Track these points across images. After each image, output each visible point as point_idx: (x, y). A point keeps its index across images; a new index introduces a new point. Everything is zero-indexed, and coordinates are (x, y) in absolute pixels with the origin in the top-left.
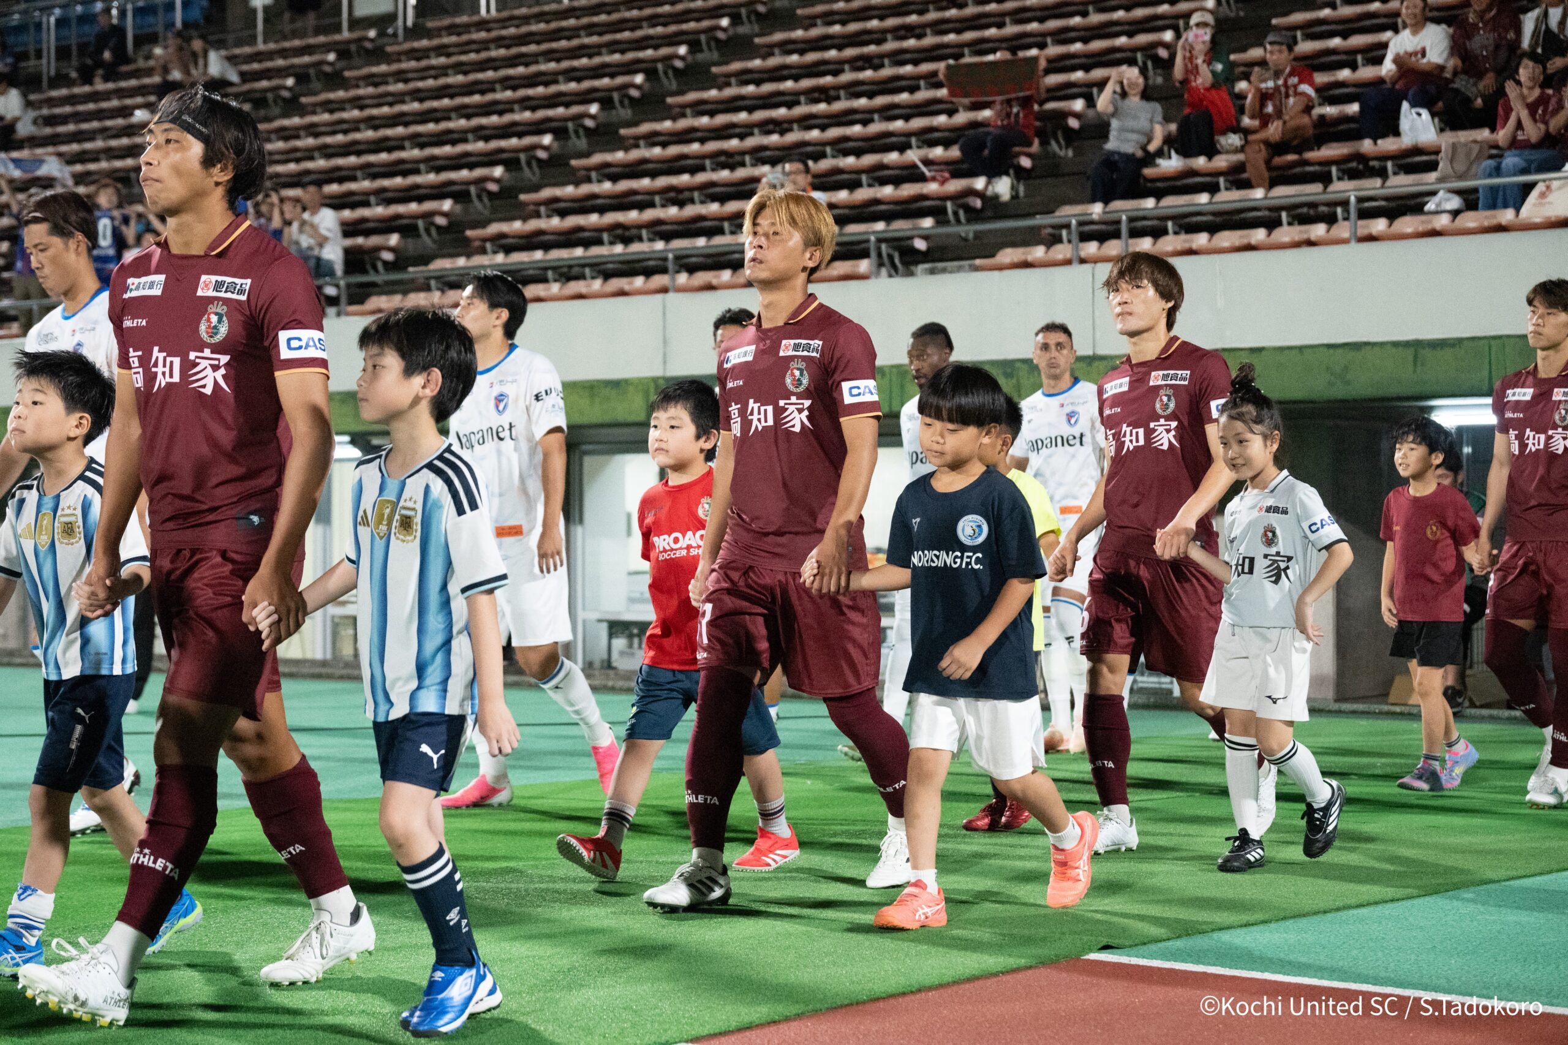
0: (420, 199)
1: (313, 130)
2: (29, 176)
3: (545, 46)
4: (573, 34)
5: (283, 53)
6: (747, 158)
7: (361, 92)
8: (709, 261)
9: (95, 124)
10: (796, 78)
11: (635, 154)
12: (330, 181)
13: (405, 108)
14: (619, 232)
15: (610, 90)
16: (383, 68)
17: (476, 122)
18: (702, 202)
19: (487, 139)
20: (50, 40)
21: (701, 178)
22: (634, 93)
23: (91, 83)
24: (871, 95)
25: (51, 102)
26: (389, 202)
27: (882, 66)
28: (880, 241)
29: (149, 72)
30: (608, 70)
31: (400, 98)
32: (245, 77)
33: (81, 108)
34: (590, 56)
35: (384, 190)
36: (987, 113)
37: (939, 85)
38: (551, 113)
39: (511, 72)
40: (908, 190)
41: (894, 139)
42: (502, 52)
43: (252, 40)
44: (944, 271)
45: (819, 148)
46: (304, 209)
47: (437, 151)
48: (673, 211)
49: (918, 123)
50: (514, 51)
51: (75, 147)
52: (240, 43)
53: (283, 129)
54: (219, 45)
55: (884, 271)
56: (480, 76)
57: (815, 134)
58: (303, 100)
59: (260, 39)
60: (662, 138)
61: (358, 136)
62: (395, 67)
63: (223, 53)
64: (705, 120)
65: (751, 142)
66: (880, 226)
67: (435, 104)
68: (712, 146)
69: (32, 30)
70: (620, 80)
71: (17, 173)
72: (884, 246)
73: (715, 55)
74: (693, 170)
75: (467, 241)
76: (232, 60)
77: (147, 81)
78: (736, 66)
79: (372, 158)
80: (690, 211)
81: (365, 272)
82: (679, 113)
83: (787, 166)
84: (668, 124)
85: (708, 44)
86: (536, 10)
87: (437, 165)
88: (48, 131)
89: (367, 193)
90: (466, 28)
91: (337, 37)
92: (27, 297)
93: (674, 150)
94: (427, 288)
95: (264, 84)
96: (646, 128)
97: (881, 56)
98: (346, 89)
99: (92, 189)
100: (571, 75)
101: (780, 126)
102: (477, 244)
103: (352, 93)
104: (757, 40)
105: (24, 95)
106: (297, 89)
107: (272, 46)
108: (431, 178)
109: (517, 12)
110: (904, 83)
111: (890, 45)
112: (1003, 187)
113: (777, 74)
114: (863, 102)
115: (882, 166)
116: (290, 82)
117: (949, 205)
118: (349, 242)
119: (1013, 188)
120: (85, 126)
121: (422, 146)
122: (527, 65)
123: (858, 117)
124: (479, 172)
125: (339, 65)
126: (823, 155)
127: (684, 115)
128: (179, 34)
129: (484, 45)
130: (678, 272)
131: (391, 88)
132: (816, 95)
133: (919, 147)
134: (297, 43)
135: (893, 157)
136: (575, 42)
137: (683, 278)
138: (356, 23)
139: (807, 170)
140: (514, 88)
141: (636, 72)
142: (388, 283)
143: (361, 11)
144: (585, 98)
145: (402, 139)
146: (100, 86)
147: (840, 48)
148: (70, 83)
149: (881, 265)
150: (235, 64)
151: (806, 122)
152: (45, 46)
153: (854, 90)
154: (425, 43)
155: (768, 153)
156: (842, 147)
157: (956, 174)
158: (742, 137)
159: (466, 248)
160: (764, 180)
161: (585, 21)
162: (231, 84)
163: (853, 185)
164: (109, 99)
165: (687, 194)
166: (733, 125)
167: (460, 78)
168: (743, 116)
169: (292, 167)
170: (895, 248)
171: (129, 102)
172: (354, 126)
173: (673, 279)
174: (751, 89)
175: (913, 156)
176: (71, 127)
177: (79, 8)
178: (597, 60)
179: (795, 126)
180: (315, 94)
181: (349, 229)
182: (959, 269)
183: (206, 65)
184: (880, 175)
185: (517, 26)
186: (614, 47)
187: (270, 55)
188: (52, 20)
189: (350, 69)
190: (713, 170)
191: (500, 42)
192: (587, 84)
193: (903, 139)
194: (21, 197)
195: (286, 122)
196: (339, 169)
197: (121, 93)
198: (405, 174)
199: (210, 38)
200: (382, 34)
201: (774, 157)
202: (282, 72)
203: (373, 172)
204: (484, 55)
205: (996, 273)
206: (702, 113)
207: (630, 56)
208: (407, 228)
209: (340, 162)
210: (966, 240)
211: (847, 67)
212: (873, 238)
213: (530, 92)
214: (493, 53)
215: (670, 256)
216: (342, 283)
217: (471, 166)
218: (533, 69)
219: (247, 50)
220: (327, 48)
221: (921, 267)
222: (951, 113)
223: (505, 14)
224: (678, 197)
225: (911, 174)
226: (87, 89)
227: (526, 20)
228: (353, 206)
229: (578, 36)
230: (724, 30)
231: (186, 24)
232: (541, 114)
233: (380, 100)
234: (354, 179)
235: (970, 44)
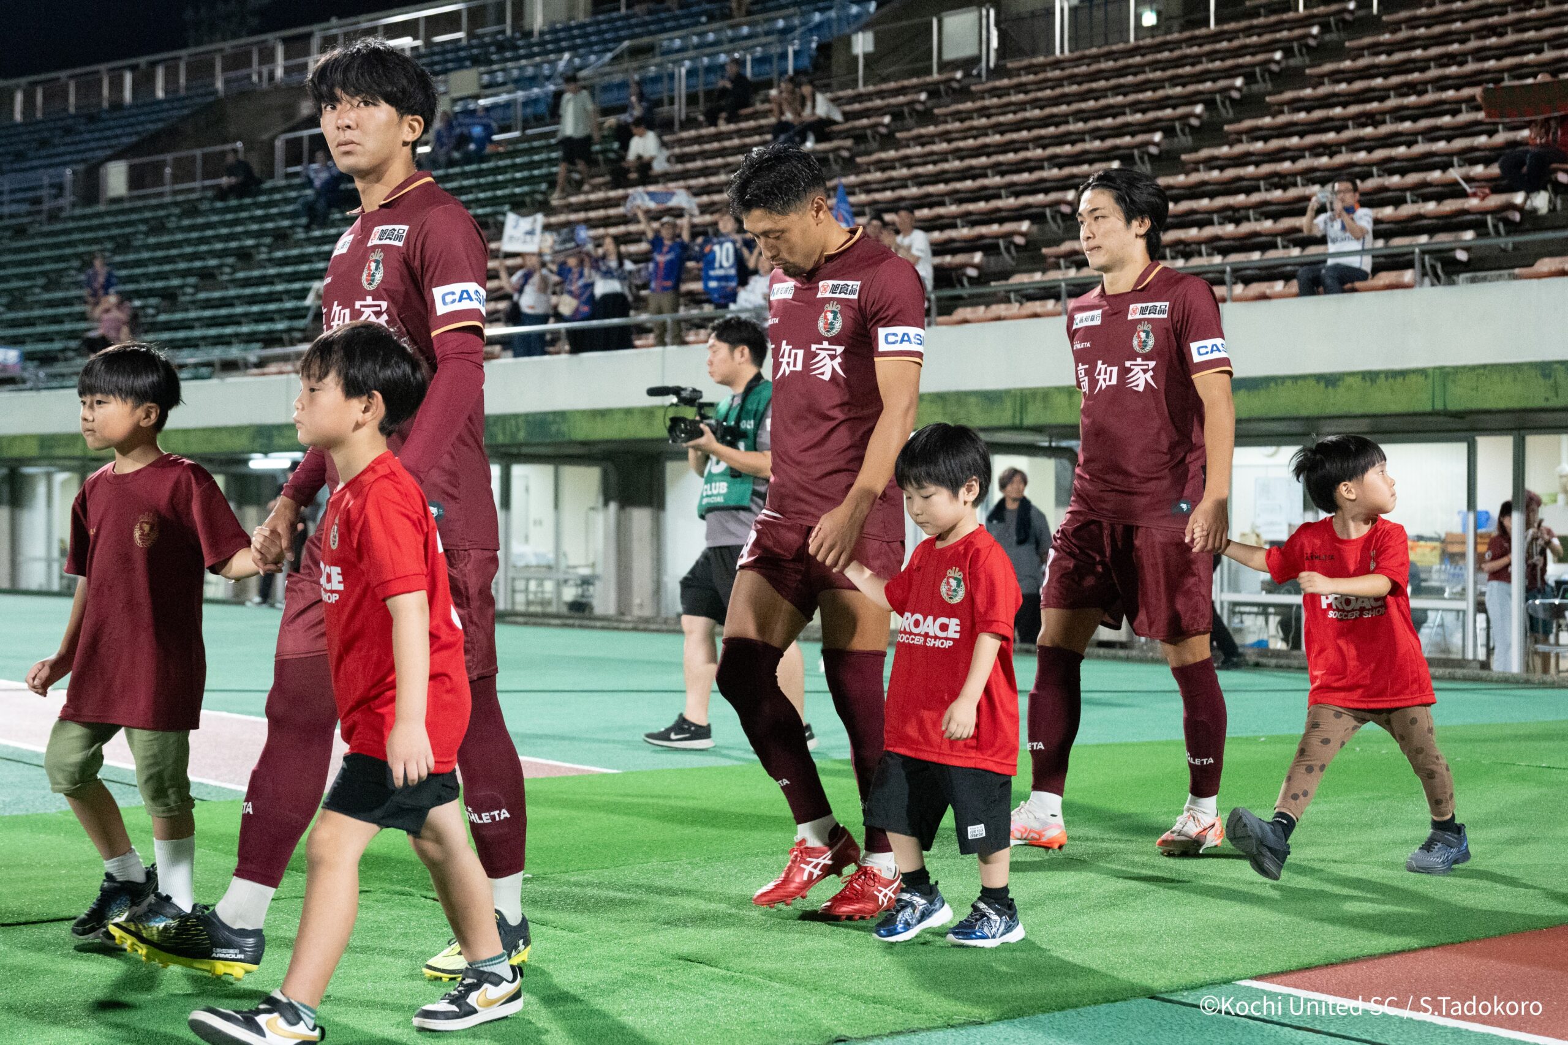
0: (1001, 221)
1: (906, 162)
2: (662, 207)
3: (1113, 82)
4: (1139, 69)
5: (881, 94)
6: (1299, 179)
7: (949, 127)
8: (1264, 273)
9: (719, 161)
10: (1344, 105)
11: (1195, 178)
12: (921, 207)
13: (988, 140)
14: (1181, 247)
15: (1173, 119)
16: (969, 105)
17: (1051, 151)
18: (1256, 220)
19: (1060, 166)
20: (681, 88)
21: (1256, 197)
22: (1194, 122)
23: (716, 125)
24: (1415, 119)
25: (682, 142)
26: (973, 224)
27: (1425, 92)
28: (1423, 252)
29: (765, 114)
30: (1170, 102)
31: (983, 131)
32: (848, 116)
33: (707, 147)
34: (1154, 90)
35: (969, 213)
36: (1526, 133)
37: (1478, 109)
38: (1118, 141)
39: (1083, 105)
40: (1450, 205)
41: (1437, 159)
42: (1075, 88)
43: (854, 83)
44: (1484, 279)
45: (1366, 168)
46: (897, 232)
47: (1016, 178)
48: (1230, 228)
49: (1459, 143)
50: (1085, 87)
51: (702, 181)
52: (843, 87)
53: (881, 161)
54: (826, 88)
55: (1427, 280)
56: (1055, 110)
57: (1362, 155)
58: (898, 135)
59: (861, 82)
60: (1219, 163)
61: (946, 166)
62: (979, 104)
63: (829, 95)
64: (1259, 145)
65: (1302, 164)
66: (1424, 239)
67: (1015, 136)
68: (1266, 168)
69: (666, 80)
70: (1181, 111)
71: (652, 205)
72: (1427, 258)
73: (1269, 86)
74: (1248, 191)
75: (1044, 258)
76: (835, 101)
77: (763, 122)
78: (1289, 95)
79: (958, 185)
80: (1246, 228)
81: (952, 286)
82: (1235, 139)
83: (1337, 185)
84: (1225, 150)
85: (1262, 76)
86: (1105, 49)
87: (1016, 191)
88: (679, 167)
89: (954, 217)
90: (1043, 67)
91: (928, 79)
92: (660, 311)
93: (1230, 173)
94: (1007, 300)
95: (865, 122)
96: (1205, 153)
97: (1425, 83)
98: (936, 125)
99: (716, 217)
100: (1136, 107)
101: (1330, 149)
102: (1052, 260)
103: (942, 128)
104: (1308, 71)
105: (660, 137)
106: (893, 127)
107: (871, 88)
108: (1012, 201)
109: (1087, 52)
110: (1446, 107)
111: (1433, 73)
112: (1541, 201)
113: (1325, 102)
114: (1407, 125)
115: (1425, 184)
116: (887, 119)
117: (1489, 218)
118: (938, 260)
119: (1550, 201)
120: (710, 163)
121: (1003, 174)
122: (1096, 99)
123: (1403, 139)
124: (1053, 196)
125: (930, 104)
126: (1370, 175)
127: (1240, 141)
128: (791, 80)
129: (1059, 82)
130: (1235, 283)
131: (976, 123)
132: (1363, 120)
133: (1460, 166)
134: (892, 85)
135: (1436, 175)
136: (1141, 77)
137: (1239, 289)
138: (944, 66)
139: (1355, 189)
140: (1085, 120)
141: (1196, 103)
142: (971, 296)
143: (948, 56)
144: (1149, 127)
145: (985, 168)
146: (723, 127)
147: (1386, 76)
148: (697, 125)
149: (1424, 274)
150: (839, 105)
151: (1354, 145)
152: (676, 94)
153: (1399, 113)
154: (1005, 82)
155: (1318, 174)
156: (1388, 167)
157: (1496, 190)
158: (1294, 160)
159: (1043, 264)
160: (1314, 199)
161: (1150, 58)
162: (835, 123)
163: (1398, 202)
164: (730, 138)
165: (1243, 213)
166: (1285, 149)
167: (1037, 113)
168: (1295, 141)
169: (888, 194)
170: (1437, 259)
171: (748, 140)
172: (943, 157)
173: (1231, 290)
174: (1302, 115)
175: (1455, 173)
176: (699, 164)
177: (706, 60)
178: (1160, 93)
179: (1344, 149)
180: (909, 130)
181: (938, 249)
182: (1499, 278)
183: (814, 107)
184: (1423, 192)
185: (1088, 65)
186: (1174, 81)
187: (869, 96)
188: (683, 71)
189: (940, 106)
190: (1267, 190)
191: (1073, 79)
192: (1151, 115)
193: (1445, 159)
194: (656, 225)
195: (883, 155)
196: (929, 195)
197: (740, 133)
198: (987, 199)
199: (817, 83)
200: (967, 75)
201: (1324, 178)
202: (880, 111)
203: (960, 198)
204: (1058, 91)
205: (1535, 282)
206: (1257, 139)
207: (1191, 88)
208: (989, 247)
209: (931, 189)
210: (1504, 250)
211: (1392, 93)
212: (1417, 250)
213: (1100, 123)
214: (1067, 89)
215: (1228, 269)
216: (933, 297)
217: (1046, 191)
218: (1103, 102)
219: (850, 92)
220: (918, 89)
221: (1463, 276)
222: (1491, 134)
223: (1077, 54)
224: (1234, 215)
225: (1453, 191)
226: (712, 130)
227: (1096, 58)
228: (942, 228)
229: (1144, 72)
230: (1278, 62)
231: (797, 72)
232: (1109, 143)
233: (965, 134)
234: (942, 204)
235: (1511, 69)
